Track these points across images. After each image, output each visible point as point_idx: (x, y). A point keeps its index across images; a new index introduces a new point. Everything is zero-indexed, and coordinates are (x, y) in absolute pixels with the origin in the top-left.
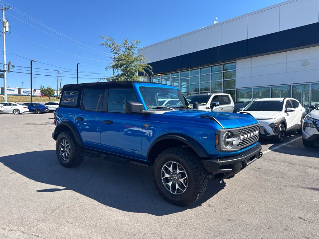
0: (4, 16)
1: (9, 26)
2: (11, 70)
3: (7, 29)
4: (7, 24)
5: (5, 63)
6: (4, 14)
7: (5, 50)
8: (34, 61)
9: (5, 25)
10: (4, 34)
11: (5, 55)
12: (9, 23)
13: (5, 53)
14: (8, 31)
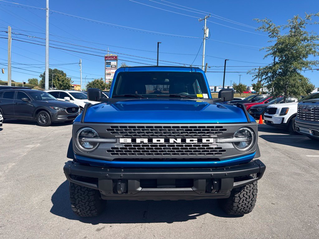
0: (205, 24)
1: (209, 32)
2: (207, 71)
3: (207, 36)
4: (207, 31)
5: (203, 65)
6: (206, 23)
7: (204, 54)
8: (228, 60)
9: (205, 32)
10: (205, 40)
11: (204, 58)
12: (209, 30)
13: (204, 56)
14: (208, 36)
